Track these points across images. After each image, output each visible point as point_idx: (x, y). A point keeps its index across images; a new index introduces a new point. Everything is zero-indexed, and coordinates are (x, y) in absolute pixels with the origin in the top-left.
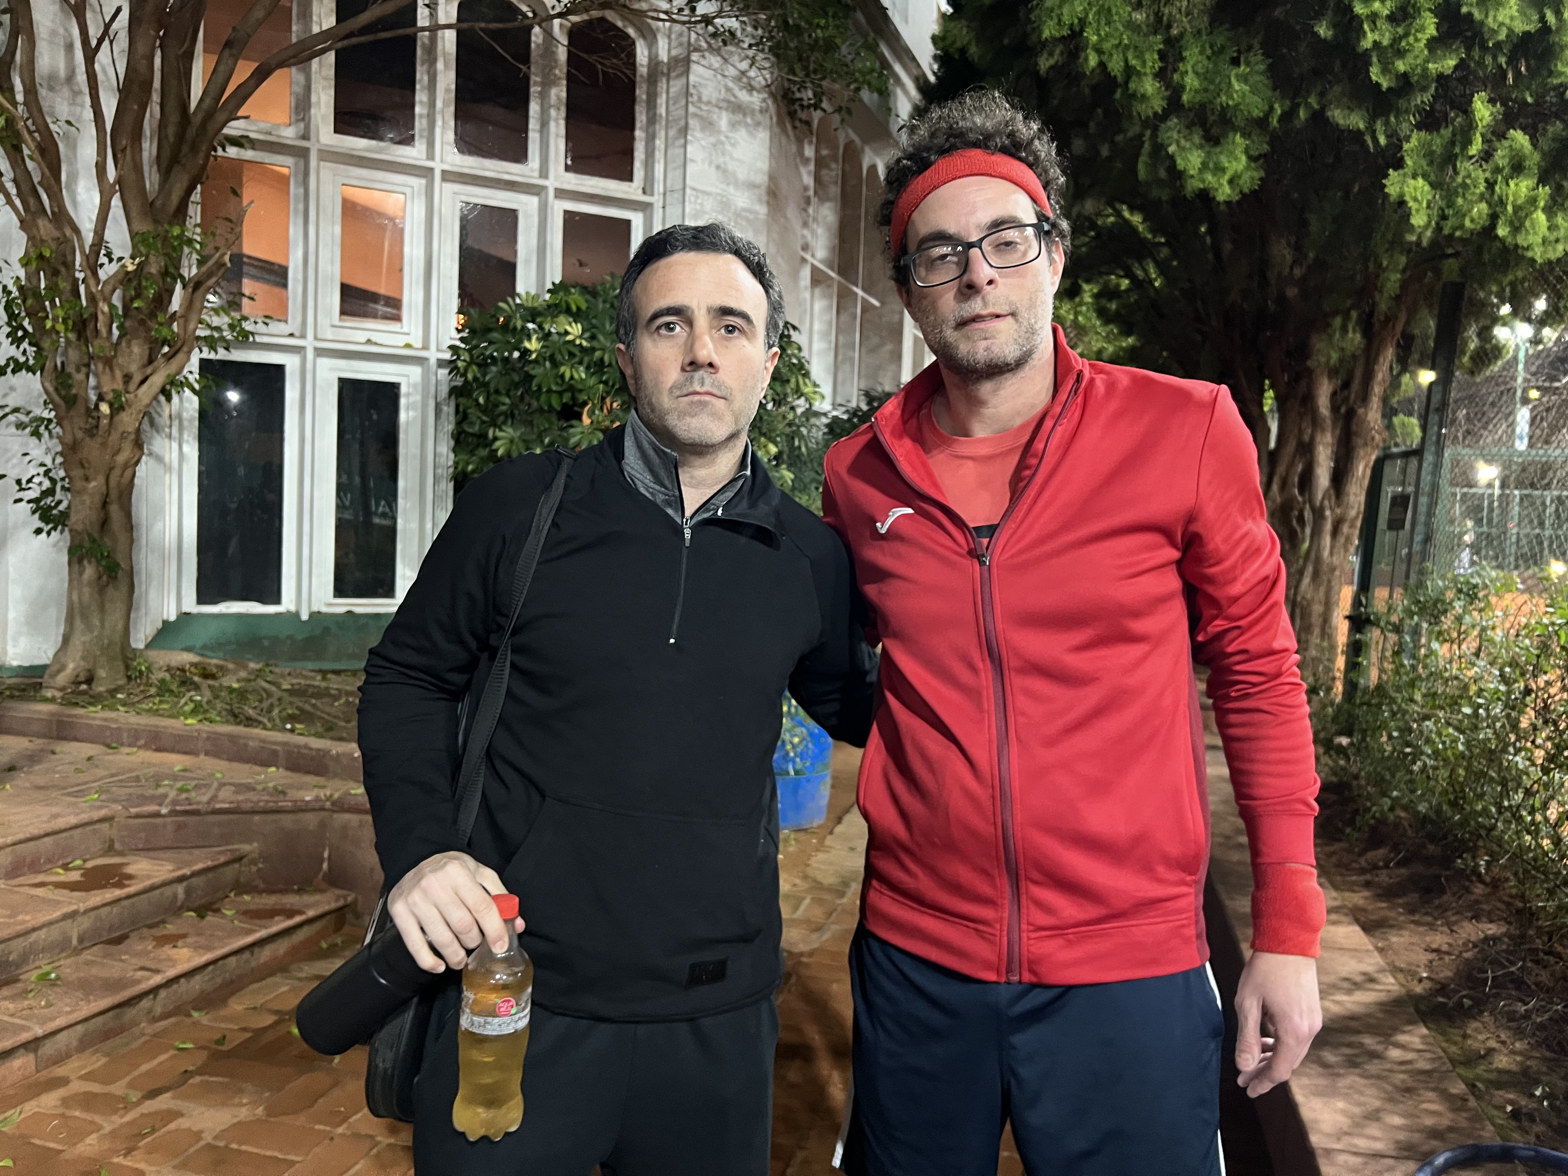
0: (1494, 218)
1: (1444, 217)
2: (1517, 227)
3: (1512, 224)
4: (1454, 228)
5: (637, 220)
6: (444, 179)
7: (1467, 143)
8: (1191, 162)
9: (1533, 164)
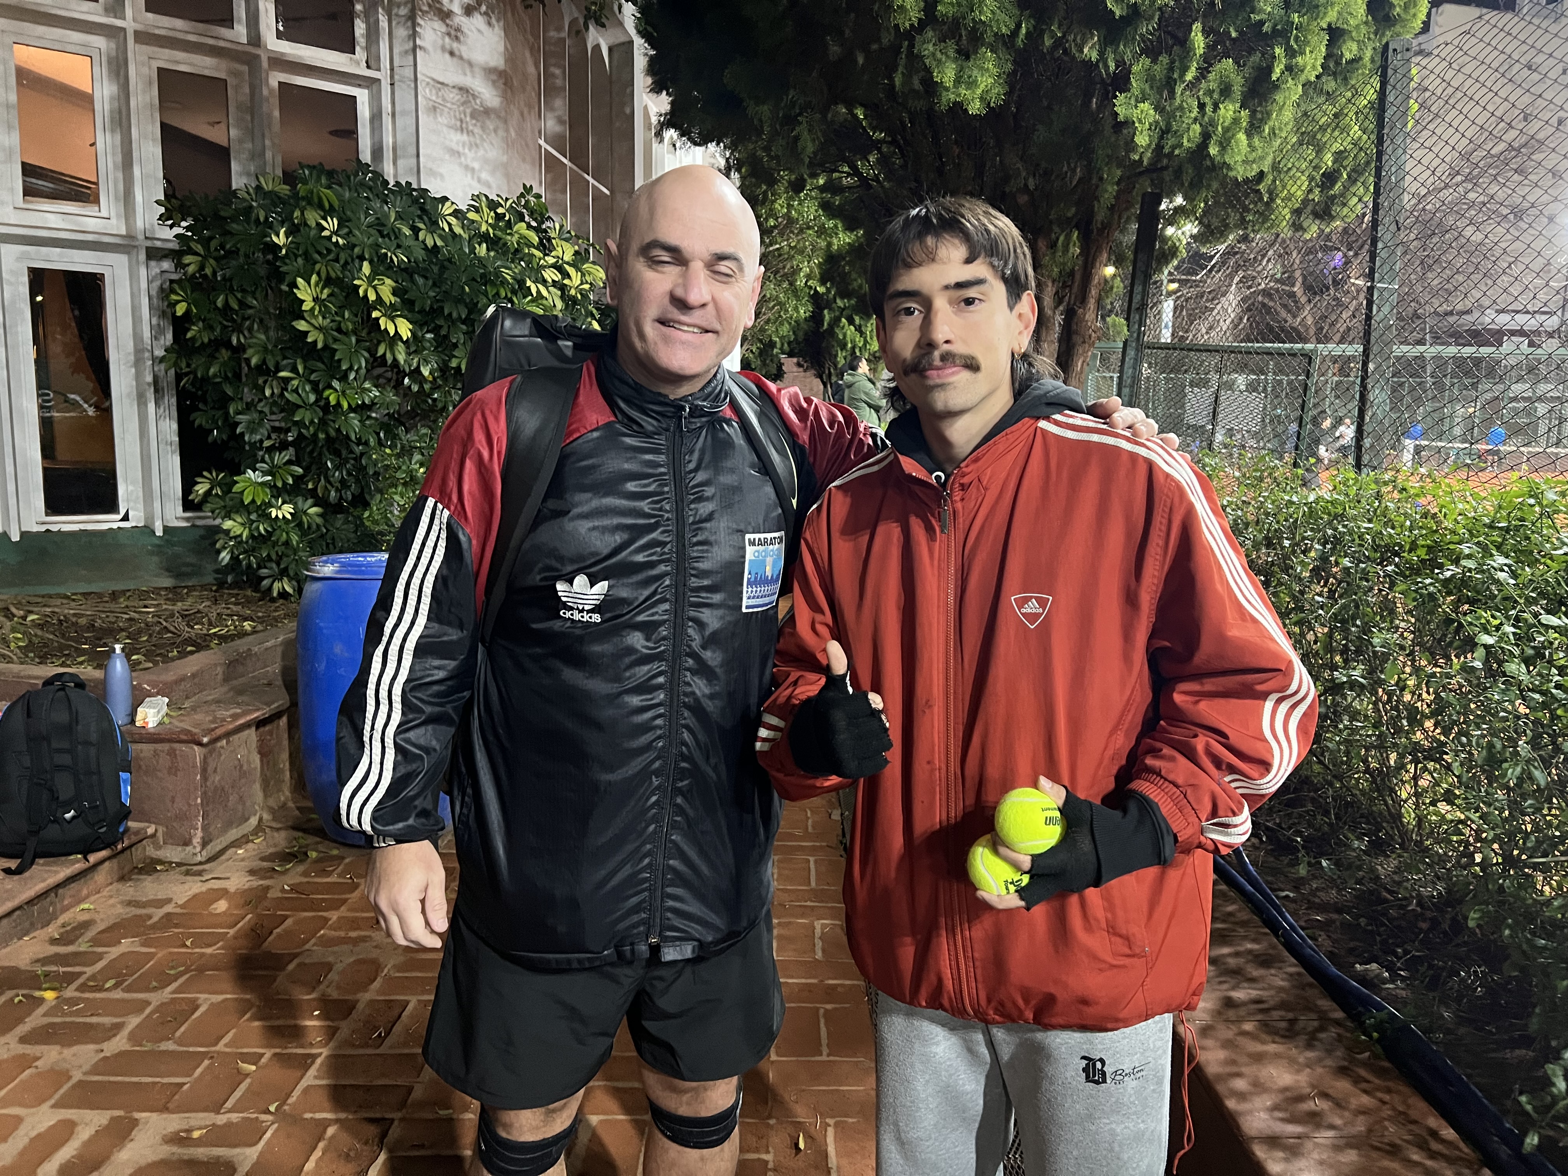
0: (1206, 137)
1: (1163, 139)
2: (1224, 147)
3: (1221, 144)
4: (1174, 148)
5: (362, 96)
6: (136, 41)
7: (1185, 69)
8: (947, 74)
9: (1237, 89)
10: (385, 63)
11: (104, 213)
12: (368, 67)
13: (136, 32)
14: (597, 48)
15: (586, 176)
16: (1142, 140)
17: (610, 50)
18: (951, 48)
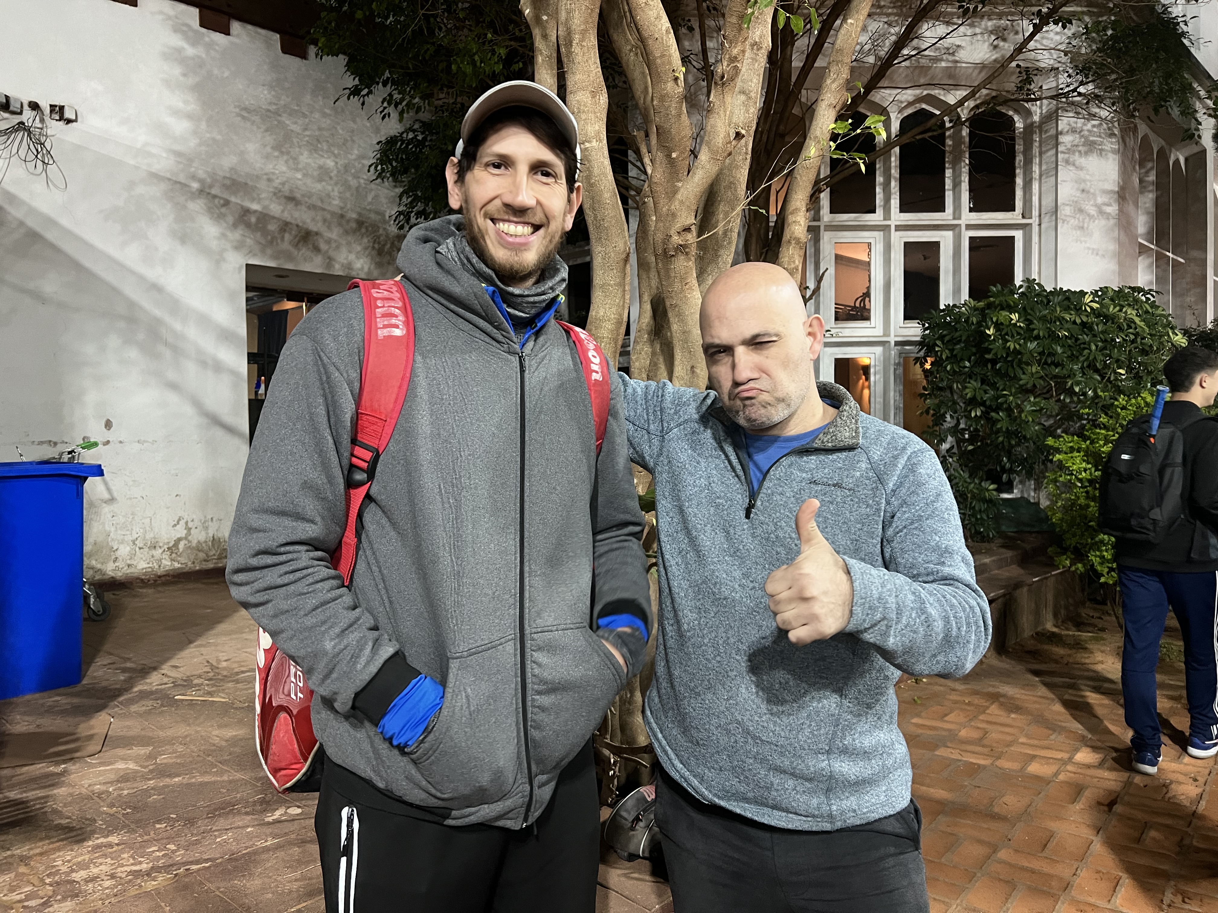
5: (1018, 235)
6: (896, 230)
10: (1035, 213)
11: (873, 325)
12: (1023, 217)
13: (896, 226)
14: (1177, 161)
15: (1167, 253)
17: (1186, 160)
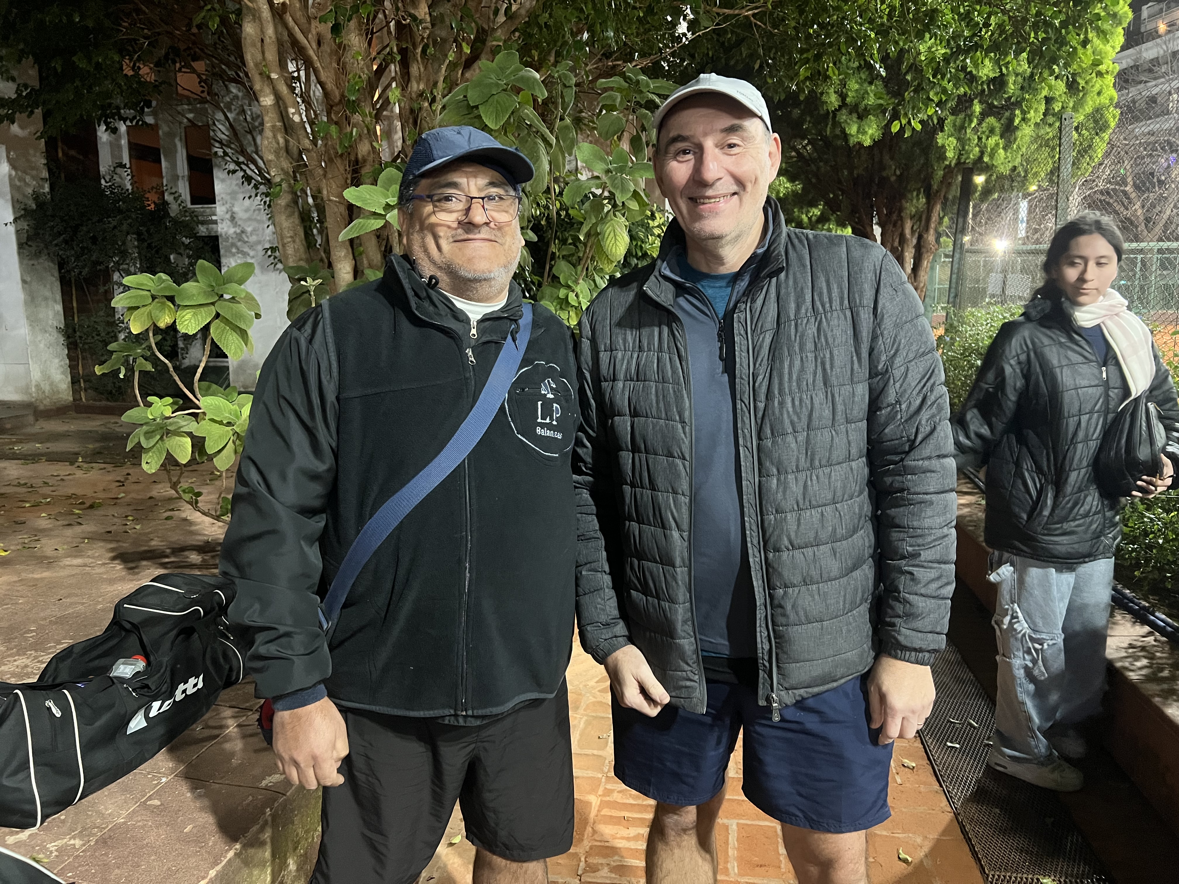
0: (982, 153)
1: (960, 154)
2: (992, 156)
3: (990, 156)
4: (966, 159)
7: (971, 121)
8: (853, 129)
9: (998, 131)
16: (950, 154)
18: (855, 115)
